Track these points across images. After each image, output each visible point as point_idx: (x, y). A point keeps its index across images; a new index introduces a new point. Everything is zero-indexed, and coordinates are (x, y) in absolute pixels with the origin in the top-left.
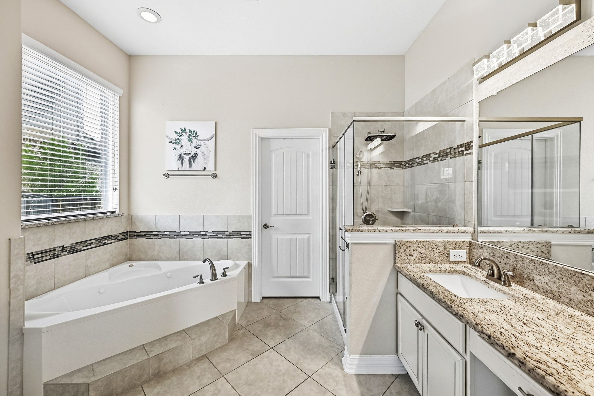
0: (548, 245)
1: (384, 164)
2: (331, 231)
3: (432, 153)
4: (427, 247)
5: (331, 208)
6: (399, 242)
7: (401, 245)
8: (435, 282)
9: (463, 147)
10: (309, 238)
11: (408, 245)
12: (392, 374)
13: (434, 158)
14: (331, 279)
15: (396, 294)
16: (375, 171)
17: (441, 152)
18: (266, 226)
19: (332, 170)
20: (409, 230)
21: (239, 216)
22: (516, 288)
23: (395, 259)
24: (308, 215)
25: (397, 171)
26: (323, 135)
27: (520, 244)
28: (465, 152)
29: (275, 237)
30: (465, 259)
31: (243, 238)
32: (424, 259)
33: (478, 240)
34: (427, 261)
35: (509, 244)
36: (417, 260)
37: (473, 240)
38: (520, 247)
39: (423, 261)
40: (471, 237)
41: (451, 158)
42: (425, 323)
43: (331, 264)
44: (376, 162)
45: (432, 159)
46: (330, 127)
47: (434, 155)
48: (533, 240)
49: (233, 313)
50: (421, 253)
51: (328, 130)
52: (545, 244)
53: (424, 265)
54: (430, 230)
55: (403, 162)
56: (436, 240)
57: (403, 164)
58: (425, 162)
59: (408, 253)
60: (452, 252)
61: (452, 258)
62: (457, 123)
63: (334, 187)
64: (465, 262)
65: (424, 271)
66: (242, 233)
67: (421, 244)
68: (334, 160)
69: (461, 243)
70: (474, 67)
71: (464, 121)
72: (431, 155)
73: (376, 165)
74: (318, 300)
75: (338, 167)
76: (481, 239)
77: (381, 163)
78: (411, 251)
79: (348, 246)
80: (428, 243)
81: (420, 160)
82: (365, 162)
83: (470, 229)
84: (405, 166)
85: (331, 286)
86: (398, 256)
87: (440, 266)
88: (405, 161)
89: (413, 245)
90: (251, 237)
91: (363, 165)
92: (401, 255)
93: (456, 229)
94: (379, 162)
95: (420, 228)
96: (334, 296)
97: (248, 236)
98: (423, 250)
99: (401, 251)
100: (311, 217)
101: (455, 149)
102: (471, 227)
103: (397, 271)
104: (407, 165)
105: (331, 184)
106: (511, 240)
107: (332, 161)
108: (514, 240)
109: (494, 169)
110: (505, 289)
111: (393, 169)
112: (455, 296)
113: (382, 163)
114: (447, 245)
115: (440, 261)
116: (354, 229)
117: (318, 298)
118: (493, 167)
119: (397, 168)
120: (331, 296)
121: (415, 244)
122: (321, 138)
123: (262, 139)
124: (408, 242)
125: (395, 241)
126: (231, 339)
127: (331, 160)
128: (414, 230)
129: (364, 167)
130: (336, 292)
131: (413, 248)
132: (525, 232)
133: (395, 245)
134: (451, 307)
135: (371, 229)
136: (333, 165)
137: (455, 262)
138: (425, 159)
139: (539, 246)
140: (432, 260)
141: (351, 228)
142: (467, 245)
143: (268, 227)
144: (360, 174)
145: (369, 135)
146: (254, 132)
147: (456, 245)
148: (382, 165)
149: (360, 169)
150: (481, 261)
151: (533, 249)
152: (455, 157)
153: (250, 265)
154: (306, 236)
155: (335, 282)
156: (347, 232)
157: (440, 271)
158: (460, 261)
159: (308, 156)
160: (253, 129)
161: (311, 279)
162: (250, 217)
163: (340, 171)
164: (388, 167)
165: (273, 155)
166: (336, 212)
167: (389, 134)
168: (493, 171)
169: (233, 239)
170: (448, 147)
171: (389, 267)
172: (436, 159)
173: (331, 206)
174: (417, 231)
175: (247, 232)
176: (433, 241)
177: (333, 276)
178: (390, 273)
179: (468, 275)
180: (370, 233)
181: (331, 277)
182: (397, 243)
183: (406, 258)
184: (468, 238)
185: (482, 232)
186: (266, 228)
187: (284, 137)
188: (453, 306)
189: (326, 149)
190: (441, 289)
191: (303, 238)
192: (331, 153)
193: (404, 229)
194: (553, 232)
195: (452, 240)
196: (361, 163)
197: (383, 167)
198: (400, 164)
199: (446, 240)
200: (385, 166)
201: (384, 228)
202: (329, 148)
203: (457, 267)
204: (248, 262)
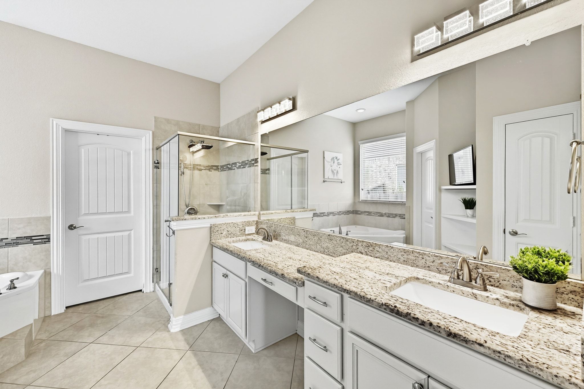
0: (294, 219)
1: (204, 167)
2: (155, 225)
3: (238, 162)
4: (232, 226)
5: (155, 204)
6: (213, 225)
7: (215, 227)
8: (234, 246)
9: (254, 161)
10: (129, 236)
11: (219, 226)
12: (208, 321)
13: (239, 166)
14: (154, 270)
15: (211, 262)
16: (196, 172)
17: (243, 162)
18: (71, 227)
19: (155, 170)
20: (220, 216)
21: (29, 219)
22: (274, 242)
23: (211, 238)
24: (128, 212)
25: (214, 173)
26: (146, 136)
27: (282, 219)
28: (255, 164)
29: (84, 238)
30: (254, 232)
31: (35, 244)
32: (230, 234)
33: (261, 219)
34: (232, 236)
35: (277, 220)
36: (226, 236)
37: (258, 219)
38: (282, 221)
39: (230, 236)
40: (257, 218)
41: (248, 167)
42: (228, 273)
43: (155, 255)
44: (197, 165)
45: (237, 166)
46: (154, 130)
47: (239, 163)
48: (287, 217)
49: (30, 327)
50: (228, 231)
51: (151, 132)
52: (293, 218)
53: (230, 239)
54: (234, 215)
55: (219, 166)
56: (237, 221)
57: (219, 168)
58: (233, 168)
59: (220, 232)
60: (247, 228)
61: (247, 232)
62: (251, 145)
63: (158, 185)
64: (254, 233)
65: (229, 242)
66: (33, 238)
67: (228, 225)
68: (158, 160)
69: (252, 222)
70: (258, 114)
71: (254, 145)
72: (237, 164)
73: (197, 167)
74: (140, 293)
75: (162, 167)
76: (263, 218)
77: (201, 166)
78: (222, 231)
79: (174, 233)
80: (232, 224)
81: (231, 166)
82: (188, 164)
83: (257, 213)
84: (220, 169)
85: (155, 276)
86: (212, 235)
87: (239, 238)
88: (220, 166)
89: (223, 226)
90: (50, 241)
91: (186, 166)
92: (215, 234)
93: (249, 213)
94: (200, 165)
95: (227, 214)
96: (158, 284)
97: (47, 239)
98: (229, 229)
99: (215, 231)
100: (132, 214)
101: (250, 161)
102: (258, 211)
103: (212, 246)
104: (222, 169)
105: (155, 182)
106: (278, 218)
107: (156, 162)
108: (279, 218)
109: (278, 175)
110: (269, 243)
111: (211, 171)
112: (243, 250)
113: (203, 166)
114: (244, 224)
115: (240, 235)
116: (179, 218)
117: (141, 291)
118: (277, 173)
119: (214, 170)
120: (155, 285)
121: (224, 226)
122: (143, 139)
123: (67, 131)
124: (219, 224)
125: (211, 224)
126: (29, 355)
127: (155, 159)
128: (224, 216)
129: (187, 169)
130: (160, 280)
131: (223, 228)
132: (284, 212)
133: (211, 227)
134: (240, 255)
135: (193, 218)
136: (157, 165)
137: (249, 234)
138: (233, 166)
139: (290, 219)
140: (235, 234)
141: (176, 218)
142: (255, 223)
143: (75, 228)
144: (184, 174)
145: (191, 144)
146: (55, 123)
147: (249, 224)
148: (202, 168)
149: (183, 170)
150: (259, 230)
151: (288, 222)
152: (250, 167)
153: (47, 274)
154: (127, 233)
155: (159, 272)
156: (173, 221)
157: (240, 241)
158: (252, 234)
159: (129, 154)
160: (53, 119)
161: (132, 274)
162: (48, 219)
163: (164, 171)
164: (208, 170)
165: (83, 150)
166: (160, 208)
167: (207, 145)
168: (277, 175)
169: (18, 246)
170: (247, 160)
171: (206, 244)
172: (240, 167)
173: (155, 203)
174: (226, 216)
175: (43, 236)
176: (236, 222)
177: (157, 267)
178: (207, 248)
179: (254, 240)
180: (192, 220)
181: (155, 267)
182: (212, 226)
183: (218, 236)
184: (256, 219)
185: (263, 214)
186: (72, 229)
187: (99, 133)
188: (240, 254)
189: (149, 150)
190: (236, 249)
191: (123, 235)
192: (155, 153)
193: (217, 215)
194: (296, 212)
195: (247, 221)
196: (184, 165)
197: (203, 170)
198: (217, 168)
199: (243, 221)
200: (204, 168)
201: (202, 216)
202: (153, 149)
203: (249, 237)
204: (45, 270)
